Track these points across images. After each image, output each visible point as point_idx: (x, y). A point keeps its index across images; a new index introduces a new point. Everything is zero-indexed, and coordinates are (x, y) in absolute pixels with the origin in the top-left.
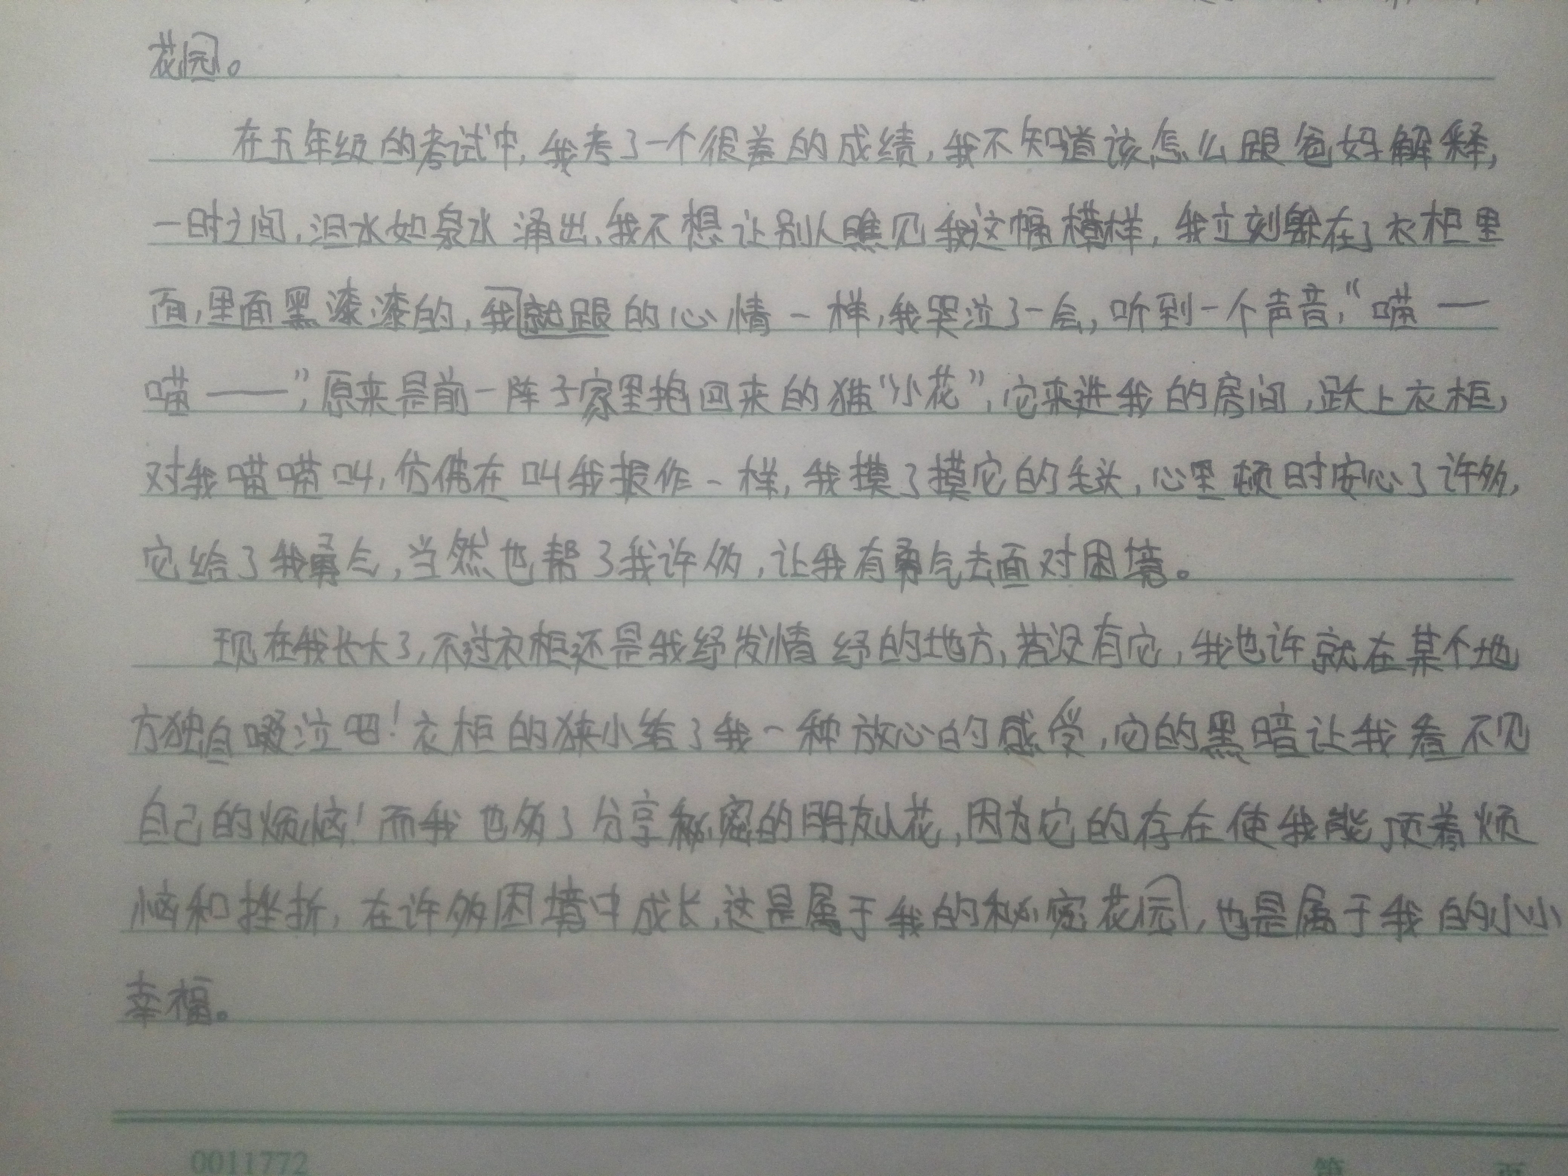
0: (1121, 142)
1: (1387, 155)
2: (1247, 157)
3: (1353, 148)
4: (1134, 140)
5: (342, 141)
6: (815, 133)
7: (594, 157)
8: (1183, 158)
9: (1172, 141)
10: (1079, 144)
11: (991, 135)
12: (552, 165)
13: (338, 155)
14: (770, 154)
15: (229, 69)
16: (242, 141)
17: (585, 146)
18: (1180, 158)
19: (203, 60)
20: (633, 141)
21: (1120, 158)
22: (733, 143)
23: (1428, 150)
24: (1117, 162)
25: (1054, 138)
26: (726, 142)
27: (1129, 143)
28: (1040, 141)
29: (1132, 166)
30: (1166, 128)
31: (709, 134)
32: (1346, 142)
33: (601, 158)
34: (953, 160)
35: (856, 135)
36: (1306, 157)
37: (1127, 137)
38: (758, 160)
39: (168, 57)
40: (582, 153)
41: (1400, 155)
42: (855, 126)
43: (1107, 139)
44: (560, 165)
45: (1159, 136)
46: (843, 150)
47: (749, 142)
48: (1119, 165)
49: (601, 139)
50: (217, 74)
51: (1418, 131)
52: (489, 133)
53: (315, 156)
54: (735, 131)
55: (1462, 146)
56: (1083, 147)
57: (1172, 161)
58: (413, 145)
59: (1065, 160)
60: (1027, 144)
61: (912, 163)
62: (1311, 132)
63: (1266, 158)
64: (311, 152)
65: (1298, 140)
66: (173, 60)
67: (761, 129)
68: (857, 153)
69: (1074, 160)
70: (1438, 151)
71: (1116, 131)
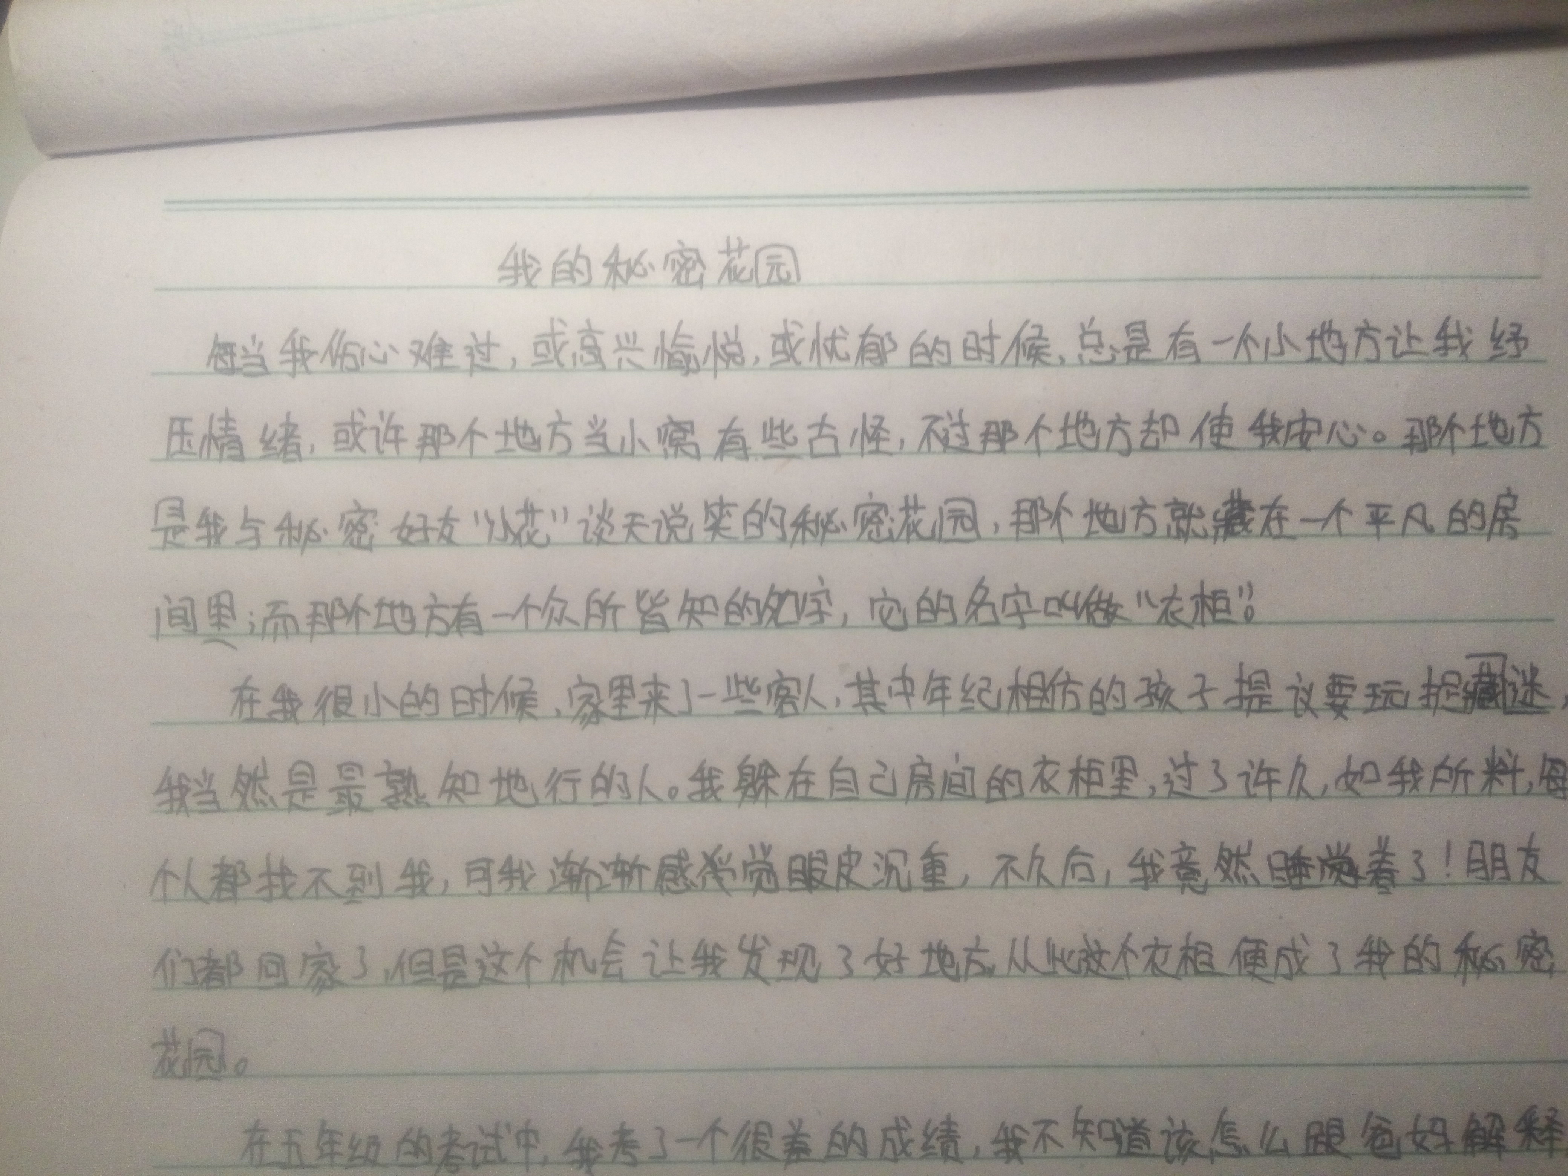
0: (1178, 1135)
1: (1459, 1146)
2: (1311, 1150)
3: (1424, 1138)
4: (1191, 1133)
5: (355, 1143)
6: (855, 1127)
7: (621, 1157)
8: (1244, 1152)
9: (1231, 1133)
10: (1134, 1136)
11: (1042, 1126)
12: (576, 1165)
13: (352, 1158)
14: (806, 1151)
15: (236, 1066)
16: (251, 1144)
17: (612, 1145)
18: (1240, 1152)
19: (209, 1057)
20: (661, 1139)
21: (1177, 1153)
22: (768, 1139)
23: (1502, 1138)
24: (1174, 1157)
25: (1107, 1130)
26: (761, 1138)
27: (1187, 1137)
28: (1091, 1133)
29: (1191, 1161)
30: (1225, 1119)
31: (742, 1130)
32: (1415, 1132)
33: (629, 1159)
34: (1001, 1155)
35: (898, 1128)
36: (1373, 1148)
37: (1184, 1131)
38: (794, 1157)
39: (171, 1054)
40: (608, 1153)
41: (1473, 1145)
42: (897, 1119)
43: (1163, 1132)
44: (585, 1166)
45: (1217, 1127)
46: (884, 1145)
47: (784, 1138)
48: (1176, 1161)
49: (627, 1138)
50: (223, 1073)
51: (1491, 1119)
52: (509, 1131)
53: (327, 1160)
54: (769, 1126)
55: (1536, 1133)
56: (1139, 1140)
57: (1233, 1156)
58: (429, 1147)
59: (1119, 1155)
60: (1079, 1137)
61: (957, 1159)
62: (1379, 1122)
63: (1332, 1150)
64: (322, 1156)
65: (1364, 1132)
66: (176, 1059)
67: (796, 1124)
68: (899, 1147)
69: (1129, 1154)
70: (1512, 1139)
71: (1172, 1124)
